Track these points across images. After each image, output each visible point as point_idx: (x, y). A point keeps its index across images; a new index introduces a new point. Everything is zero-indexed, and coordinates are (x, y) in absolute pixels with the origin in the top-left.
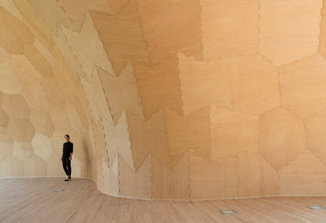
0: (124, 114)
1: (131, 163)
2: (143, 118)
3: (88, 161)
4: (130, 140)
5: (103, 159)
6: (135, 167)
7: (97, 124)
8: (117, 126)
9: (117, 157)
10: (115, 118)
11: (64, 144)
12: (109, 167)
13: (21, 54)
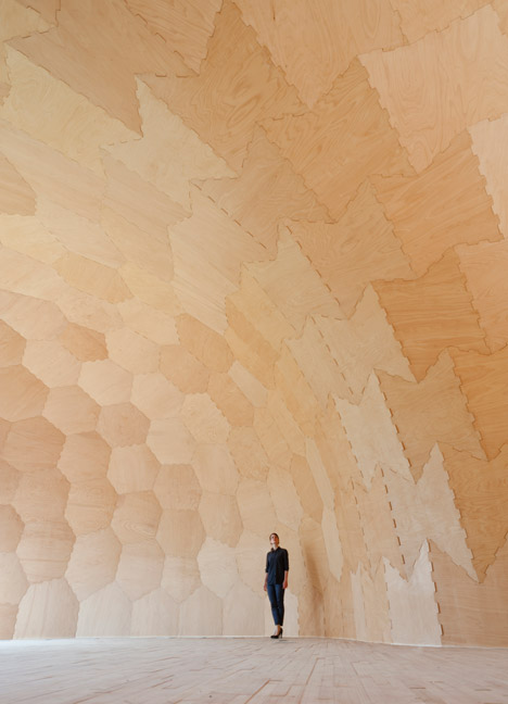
0: (436, 452)
1: (463, 557)
2: (481, 454)
3: (317, 594)
4: (457, 506)
5: (386, 561)
6: (475, 567)
7: (368, 485)
8: (421, 481)
9: (425, 549)
10: (416, 464)
11: (269, 554)
12: (404, 576)
13: (201, 393)
